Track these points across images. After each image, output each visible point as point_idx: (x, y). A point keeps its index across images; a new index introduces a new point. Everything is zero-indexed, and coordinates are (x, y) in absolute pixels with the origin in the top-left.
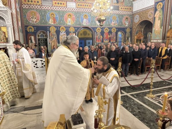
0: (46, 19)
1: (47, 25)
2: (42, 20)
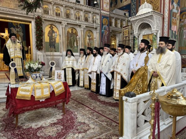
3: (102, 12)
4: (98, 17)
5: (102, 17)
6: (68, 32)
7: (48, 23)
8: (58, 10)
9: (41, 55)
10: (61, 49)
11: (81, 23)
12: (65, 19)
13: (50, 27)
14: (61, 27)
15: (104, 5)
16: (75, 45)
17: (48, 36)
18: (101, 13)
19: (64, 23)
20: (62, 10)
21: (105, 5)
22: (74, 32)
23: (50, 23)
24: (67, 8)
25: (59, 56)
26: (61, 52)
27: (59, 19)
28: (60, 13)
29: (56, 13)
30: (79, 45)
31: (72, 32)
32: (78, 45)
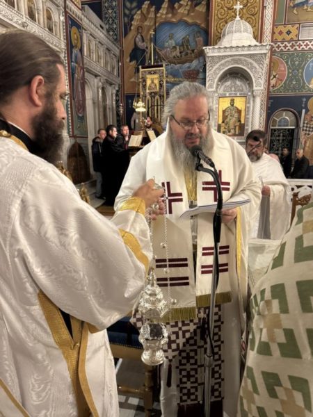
0: (302, 77)
1: (304, 93)
2: (291, 80)
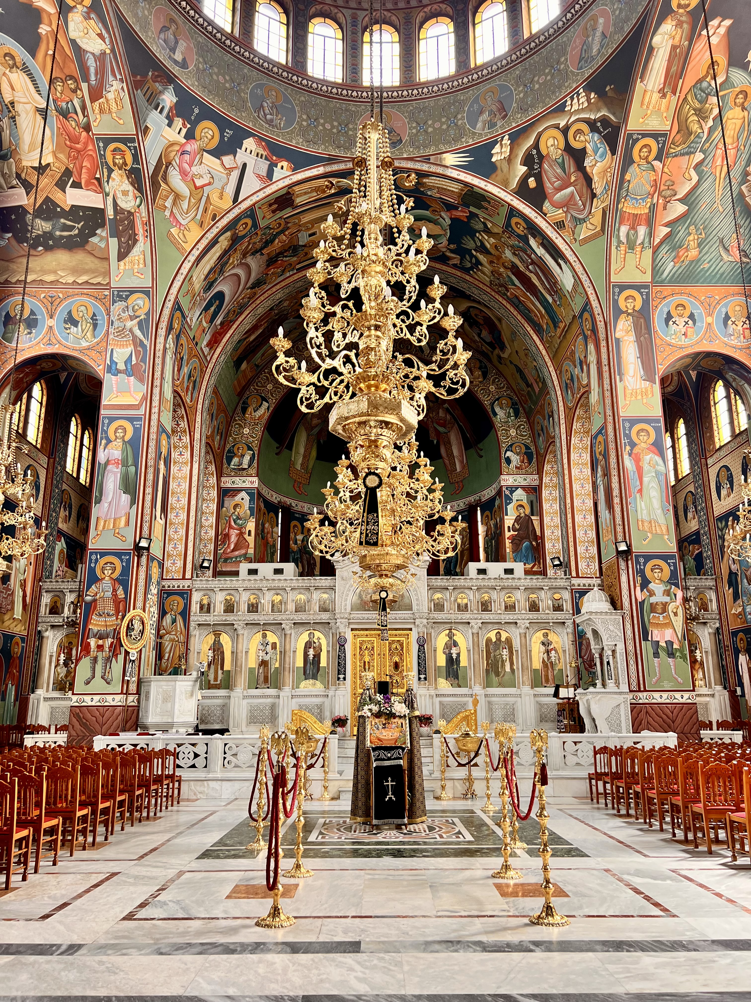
3: (575, 581)
4: (567, 595)
5: (577, 595)
6: (489, 640)
7: (442, 627)
8: (462, 598)
9: (425, 696)
10: (471, 680)
11: (516, 617)
12: (476, 616)
13: (448, 635)
14: (470, 631)
15: (580, 564)
16: (508, 669)
17: (444, 653)
18: (574, 585)
19: (476, 624)
20: (471, 597)
21: (582, 565)
22: (503, 639)
23: (448, 626)
24: (483, 591)
25: (465, 695)
26: (471, 688)
27: (466, 616)
28: (467, 604)
29: (459, 605)
30: (518, 669)
31: (499, 639)
32: (515, 667)
